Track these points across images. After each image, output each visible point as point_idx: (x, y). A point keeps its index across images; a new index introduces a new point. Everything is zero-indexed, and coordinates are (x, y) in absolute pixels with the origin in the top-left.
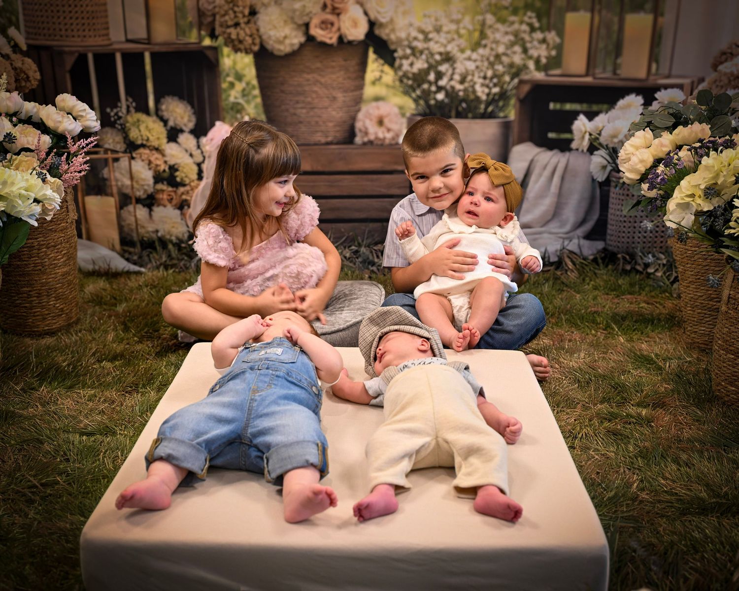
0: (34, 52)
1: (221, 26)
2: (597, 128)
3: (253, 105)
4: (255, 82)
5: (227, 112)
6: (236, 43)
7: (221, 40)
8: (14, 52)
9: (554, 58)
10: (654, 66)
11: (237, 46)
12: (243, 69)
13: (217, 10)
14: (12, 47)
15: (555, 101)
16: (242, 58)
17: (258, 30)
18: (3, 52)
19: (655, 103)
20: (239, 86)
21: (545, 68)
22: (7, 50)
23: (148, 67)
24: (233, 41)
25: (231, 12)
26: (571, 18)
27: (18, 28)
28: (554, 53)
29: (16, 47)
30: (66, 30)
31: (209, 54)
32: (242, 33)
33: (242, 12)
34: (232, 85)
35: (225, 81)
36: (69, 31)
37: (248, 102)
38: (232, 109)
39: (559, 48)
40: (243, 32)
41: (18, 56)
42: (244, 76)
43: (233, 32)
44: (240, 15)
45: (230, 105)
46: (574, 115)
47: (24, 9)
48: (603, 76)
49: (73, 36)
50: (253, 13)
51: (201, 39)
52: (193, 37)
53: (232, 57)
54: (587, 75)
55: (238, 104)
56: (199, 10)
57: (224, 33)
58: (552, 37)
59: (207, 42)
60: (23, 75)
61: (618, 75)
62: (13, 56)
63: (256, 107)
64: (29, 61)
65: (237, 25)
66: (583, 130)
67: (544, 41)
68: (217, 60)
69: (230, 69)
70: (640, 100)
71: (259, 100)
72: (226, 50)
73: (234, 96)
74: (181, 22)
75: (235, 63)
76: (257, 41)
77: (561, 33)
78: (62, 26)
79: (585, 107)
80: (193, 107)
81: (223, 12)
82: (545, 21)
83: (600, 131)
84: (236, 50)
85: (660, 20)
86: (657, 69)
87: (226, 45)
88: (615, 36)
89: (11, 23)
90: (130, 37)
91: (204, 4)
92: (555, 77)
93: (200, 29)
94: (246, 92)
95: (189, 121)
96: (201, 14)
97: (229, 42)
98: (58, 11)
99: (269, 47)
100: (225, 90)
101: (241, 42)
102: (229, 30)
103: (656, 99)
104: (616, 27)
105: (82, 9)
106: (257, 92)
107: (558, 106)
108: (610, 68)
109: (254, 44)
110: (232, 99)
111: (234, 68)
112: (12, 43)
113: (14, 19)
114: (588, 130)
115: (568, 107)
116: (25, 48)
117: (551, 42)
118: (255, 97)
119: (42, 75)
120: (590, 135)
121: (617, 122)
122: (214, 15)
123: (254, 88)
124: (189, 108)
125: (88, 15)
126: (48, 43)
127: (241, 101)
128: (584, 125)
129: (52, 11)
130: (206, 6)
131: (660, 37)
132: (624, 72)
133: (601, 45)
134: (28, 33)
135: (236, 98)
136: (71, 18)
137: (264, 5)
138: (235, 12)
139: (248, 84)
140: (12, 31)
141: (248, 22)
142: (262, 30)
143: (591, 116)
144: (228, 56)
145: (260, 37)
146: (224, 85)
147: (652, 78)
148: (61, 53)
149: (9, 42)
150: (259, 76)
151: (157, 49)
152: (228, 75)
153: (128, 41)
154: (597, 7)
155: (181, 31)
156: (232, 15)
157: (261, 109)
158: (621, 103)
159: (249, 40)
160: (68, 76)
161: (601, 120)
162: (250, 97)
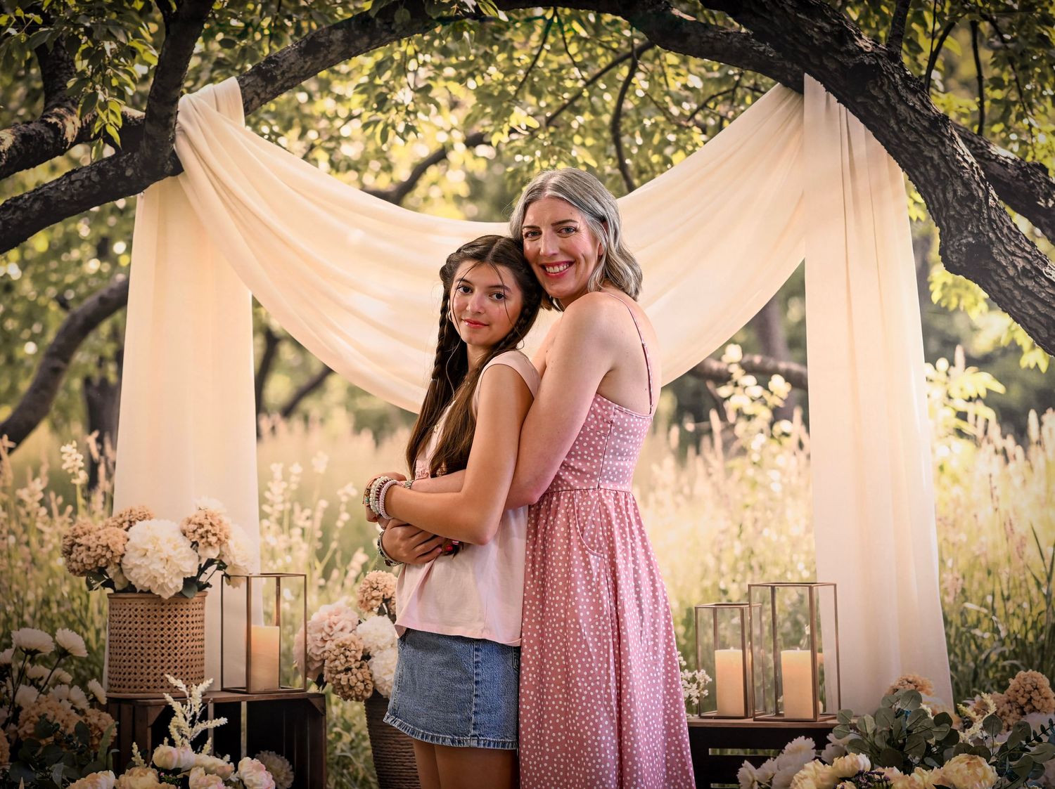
0: (115, 705)
1: (330, 672)
2: (766, 775)
3: (362, 758)
4: (366, 732)
5: (332, 768)
6: (346, 690)
7: (329, 687)
8: (92, 706)
9: (706, 697)
10: (821, 705)
11: (346, 693)
12: (354, 718)
13: (326, 654)
14: (90, 701)
15: (714, 747)
16: (352, 706)
17: (371, 675)
18: (78, 707)
19: (828, 746)
20: (347, 737)
21: (699, 710)
22: (84, 704)
23: (244, 719)
24: (342, 687)
25: (342, 656)
26: (719, 654)
27: (100, 680)
28: (706, 693)
29: (94, 702)
30: (155, 681)
31: (315, 702)
32: (353, 679)
33: (355, 657)
34: (339, 736)
35: (331, 732)
36: (159, 681)
37: (357, 755)
38: (338, 763)
39: (712, 687)
40: (356, 678)
41: (96, 711)
42: (354, 725)
43: (343, 678)
44: (353, 660)
45: (335, 760)
46: (738, 761)
47: (110, 660)
48: (764, 716)
49: (162, 687)
50: (367, 657)
51: (306, 686)
52: (298, 683)
53: (341, 705)
54: (746, 717)
55: (346, 757)
56: (306, 654)
57: (333, 679)
58: (702, 675)
59: (313, 689)
60: (97, 732)
61: (782, 715)
62: (89, 711)
63: (365, 761)
64: (107, 716)
65: (348, 670)
66: (750, 778)
67: (694, 680)
68: (324, 709)
69: (337, 718)
70: (810, 743)
71: (369, 752)
72: (334, 698)
73: (341, 748)
74: (285, 669)
75: (343, 711)
76: (370, 687)
77: (711, 672)
78: (150, 677)
79: (749, 752)
80: (291, 763)
81: (333, 657)
82: (692, 659)
83: (771, 779)
84: (346, 697)
85: (819, 655)
86: (825, 709)
87: (334, 692)
88: (772, 674)
89: (93, 675)
90: (225, 686)
91: (314, 650)
92: (709, 719)
93: (306, 676)
94: (354, 745)
95: (286, 779)
96: (308, 659)
97: (338, 688)
98: (149, 661)
99: (383, 693)
100: (330, 742)
101: (351, 688)
102: (338, 676)
103: (830, 742)
104: (772, 664)
105: (176, 658)
106: (367, 743)
107: (718, 752)
108: (771, 708)
109: (367, 691)
110: (338, 752)
111: (342, 717)
112: (91, 697)
113: (97, 670)
114: (756, 778)
115: (729, 752)
116: (104, 701)
117: (702, 681)
118: (366, 749)
119: (119, 732)
120: (760, 784)
121: (788, 768)
122: (323, 661)
123: (364, 739)
124: (287, 763)
125: (181, 664)
126: (133, 695)
127: (348, 754)
128: (750, 772)
129: (142, 661)
130: (314, 651)
131: (822, 673)
132: (788, 712)
133: (758, 684)
134: (111, 685)
135: (342, 751)
136: (162, 668)
137: (378, 648)
138: (346, 657)
139: (357, 734)
140: (93, 685)
141: (361, 667)
142: (376, 675)
143: (758, 762)
144: (337, 704)
145: (374, 682)
146: (330, 737)
147: (820, 718)
148: (145, 706)
149: (87, 696)
150: (369, 726)
151: (255, 698)
152: (335, 725)
153: (223, 690)
154: (748, 644)
155: (283, 678)
156: (343, 660)
157: (372, 763)
158: (789, 746)
159: (360, 685)
160: (149, 730)
161: (769, 765)
162: (360, 750)
